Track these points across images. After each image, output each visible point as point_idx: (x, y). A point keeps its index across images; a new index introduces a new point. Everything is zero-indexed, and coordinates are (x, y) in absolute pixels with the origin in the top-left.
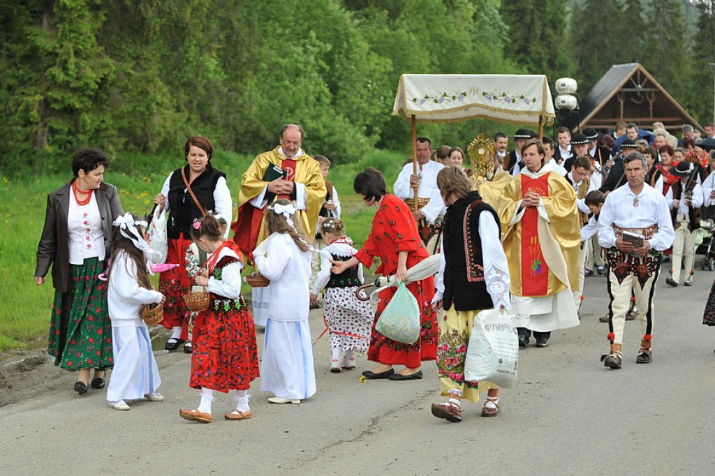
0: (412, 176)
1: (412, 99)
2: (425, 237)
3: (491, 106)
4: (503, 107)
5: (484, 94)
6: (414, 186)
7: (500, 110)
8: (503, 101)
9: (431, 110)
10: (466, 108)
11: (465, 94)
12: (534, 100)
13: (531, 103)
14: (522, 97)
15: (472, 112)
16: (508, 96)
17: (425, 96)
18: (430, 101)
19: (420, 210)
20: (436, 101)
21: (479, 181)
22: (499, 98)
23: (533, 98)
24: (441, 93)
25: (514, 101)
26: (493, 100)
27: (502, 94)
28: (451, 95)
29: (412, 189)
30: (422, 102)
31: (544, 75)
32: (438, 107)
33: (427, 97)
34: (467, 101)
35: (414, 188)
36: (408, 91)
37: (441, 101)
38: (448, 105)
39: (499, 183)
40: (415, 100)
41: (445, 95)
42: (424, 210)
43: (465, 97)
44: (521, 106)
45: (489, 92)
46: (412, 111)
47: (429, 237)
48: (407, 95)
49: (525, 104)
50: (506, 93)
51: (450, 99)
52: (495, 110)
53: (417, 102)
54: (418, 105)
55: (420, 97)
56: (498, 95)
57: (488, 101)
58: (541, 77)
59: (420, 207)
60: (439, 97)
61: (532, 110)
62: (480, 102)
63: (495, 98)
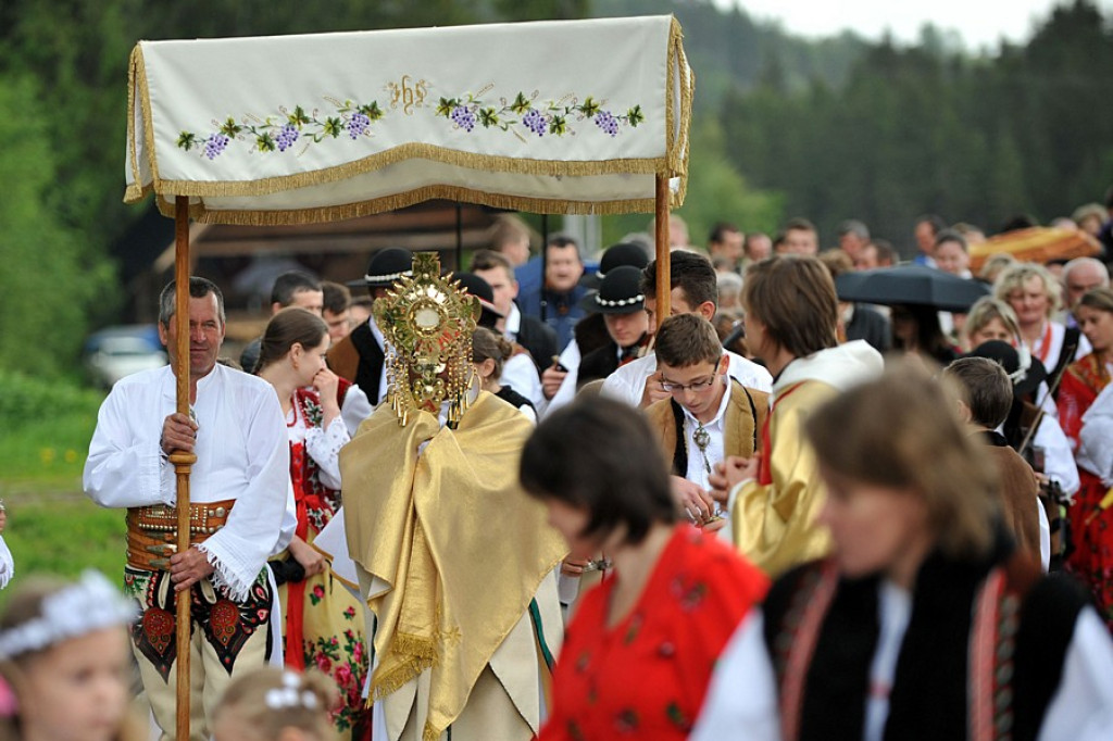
0: (173, 418)
1: (177, 138)
2: (225, 639)
3: (473, 150)
4: (518, 152)
5: (446, 105)
6: (177, 457)
7: (513, 164)
8: (519, 127)
9: (249, 178)
10: (385, 162)
11: (373, 111)
12: (635, 117)
13: (625, 128)
14: (589, 109)
15: (409, 180)
16: (534, 106)
17: (223, 123)
18: (243, 145)
19: (201, 546)
20: (266, 143)
21: (422, 426)
22: (502, 119)
23: (631, 108)
24: (283, 110)
25: (558, 125)
26: (479, 126)
27: (512, 101)
28: (323, 118)
29: (171, 468)
30: (215, 147)
31: (668, 18)
32: (274, 164)
33: (232, 129)
34: (382, 137)
35: (177, 465)
36: (164, 109)
37: (287, 139)
38: (312, 155)
39: (485, 435)
40: (186, 140)
41: (300, 117)
42: (213, 546)
43: (375, 124)
44: (586, 143)
45: (463, 97)
46: (177, 183)
47: (240, 637)
48: (159, 122)
49: (601, 135)
50: (527, 98)
51: (320, 131)
52: (491, 164)
53: (198, 149)
54: (199, 160)
55: (205, 127)
56: (497, 107)
57: (463, 131)
58: (659, 23)
59: (198, 536)
60: (279, 124)
61: (629, 154)
62: (431, 139)
63: (488, 118)
